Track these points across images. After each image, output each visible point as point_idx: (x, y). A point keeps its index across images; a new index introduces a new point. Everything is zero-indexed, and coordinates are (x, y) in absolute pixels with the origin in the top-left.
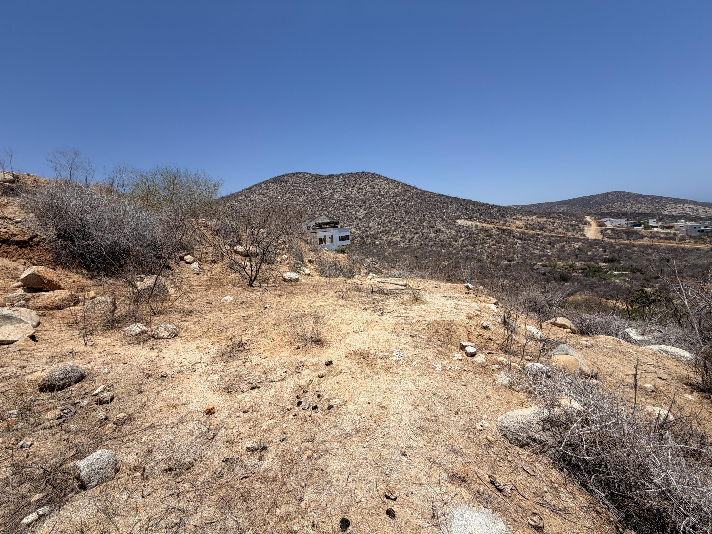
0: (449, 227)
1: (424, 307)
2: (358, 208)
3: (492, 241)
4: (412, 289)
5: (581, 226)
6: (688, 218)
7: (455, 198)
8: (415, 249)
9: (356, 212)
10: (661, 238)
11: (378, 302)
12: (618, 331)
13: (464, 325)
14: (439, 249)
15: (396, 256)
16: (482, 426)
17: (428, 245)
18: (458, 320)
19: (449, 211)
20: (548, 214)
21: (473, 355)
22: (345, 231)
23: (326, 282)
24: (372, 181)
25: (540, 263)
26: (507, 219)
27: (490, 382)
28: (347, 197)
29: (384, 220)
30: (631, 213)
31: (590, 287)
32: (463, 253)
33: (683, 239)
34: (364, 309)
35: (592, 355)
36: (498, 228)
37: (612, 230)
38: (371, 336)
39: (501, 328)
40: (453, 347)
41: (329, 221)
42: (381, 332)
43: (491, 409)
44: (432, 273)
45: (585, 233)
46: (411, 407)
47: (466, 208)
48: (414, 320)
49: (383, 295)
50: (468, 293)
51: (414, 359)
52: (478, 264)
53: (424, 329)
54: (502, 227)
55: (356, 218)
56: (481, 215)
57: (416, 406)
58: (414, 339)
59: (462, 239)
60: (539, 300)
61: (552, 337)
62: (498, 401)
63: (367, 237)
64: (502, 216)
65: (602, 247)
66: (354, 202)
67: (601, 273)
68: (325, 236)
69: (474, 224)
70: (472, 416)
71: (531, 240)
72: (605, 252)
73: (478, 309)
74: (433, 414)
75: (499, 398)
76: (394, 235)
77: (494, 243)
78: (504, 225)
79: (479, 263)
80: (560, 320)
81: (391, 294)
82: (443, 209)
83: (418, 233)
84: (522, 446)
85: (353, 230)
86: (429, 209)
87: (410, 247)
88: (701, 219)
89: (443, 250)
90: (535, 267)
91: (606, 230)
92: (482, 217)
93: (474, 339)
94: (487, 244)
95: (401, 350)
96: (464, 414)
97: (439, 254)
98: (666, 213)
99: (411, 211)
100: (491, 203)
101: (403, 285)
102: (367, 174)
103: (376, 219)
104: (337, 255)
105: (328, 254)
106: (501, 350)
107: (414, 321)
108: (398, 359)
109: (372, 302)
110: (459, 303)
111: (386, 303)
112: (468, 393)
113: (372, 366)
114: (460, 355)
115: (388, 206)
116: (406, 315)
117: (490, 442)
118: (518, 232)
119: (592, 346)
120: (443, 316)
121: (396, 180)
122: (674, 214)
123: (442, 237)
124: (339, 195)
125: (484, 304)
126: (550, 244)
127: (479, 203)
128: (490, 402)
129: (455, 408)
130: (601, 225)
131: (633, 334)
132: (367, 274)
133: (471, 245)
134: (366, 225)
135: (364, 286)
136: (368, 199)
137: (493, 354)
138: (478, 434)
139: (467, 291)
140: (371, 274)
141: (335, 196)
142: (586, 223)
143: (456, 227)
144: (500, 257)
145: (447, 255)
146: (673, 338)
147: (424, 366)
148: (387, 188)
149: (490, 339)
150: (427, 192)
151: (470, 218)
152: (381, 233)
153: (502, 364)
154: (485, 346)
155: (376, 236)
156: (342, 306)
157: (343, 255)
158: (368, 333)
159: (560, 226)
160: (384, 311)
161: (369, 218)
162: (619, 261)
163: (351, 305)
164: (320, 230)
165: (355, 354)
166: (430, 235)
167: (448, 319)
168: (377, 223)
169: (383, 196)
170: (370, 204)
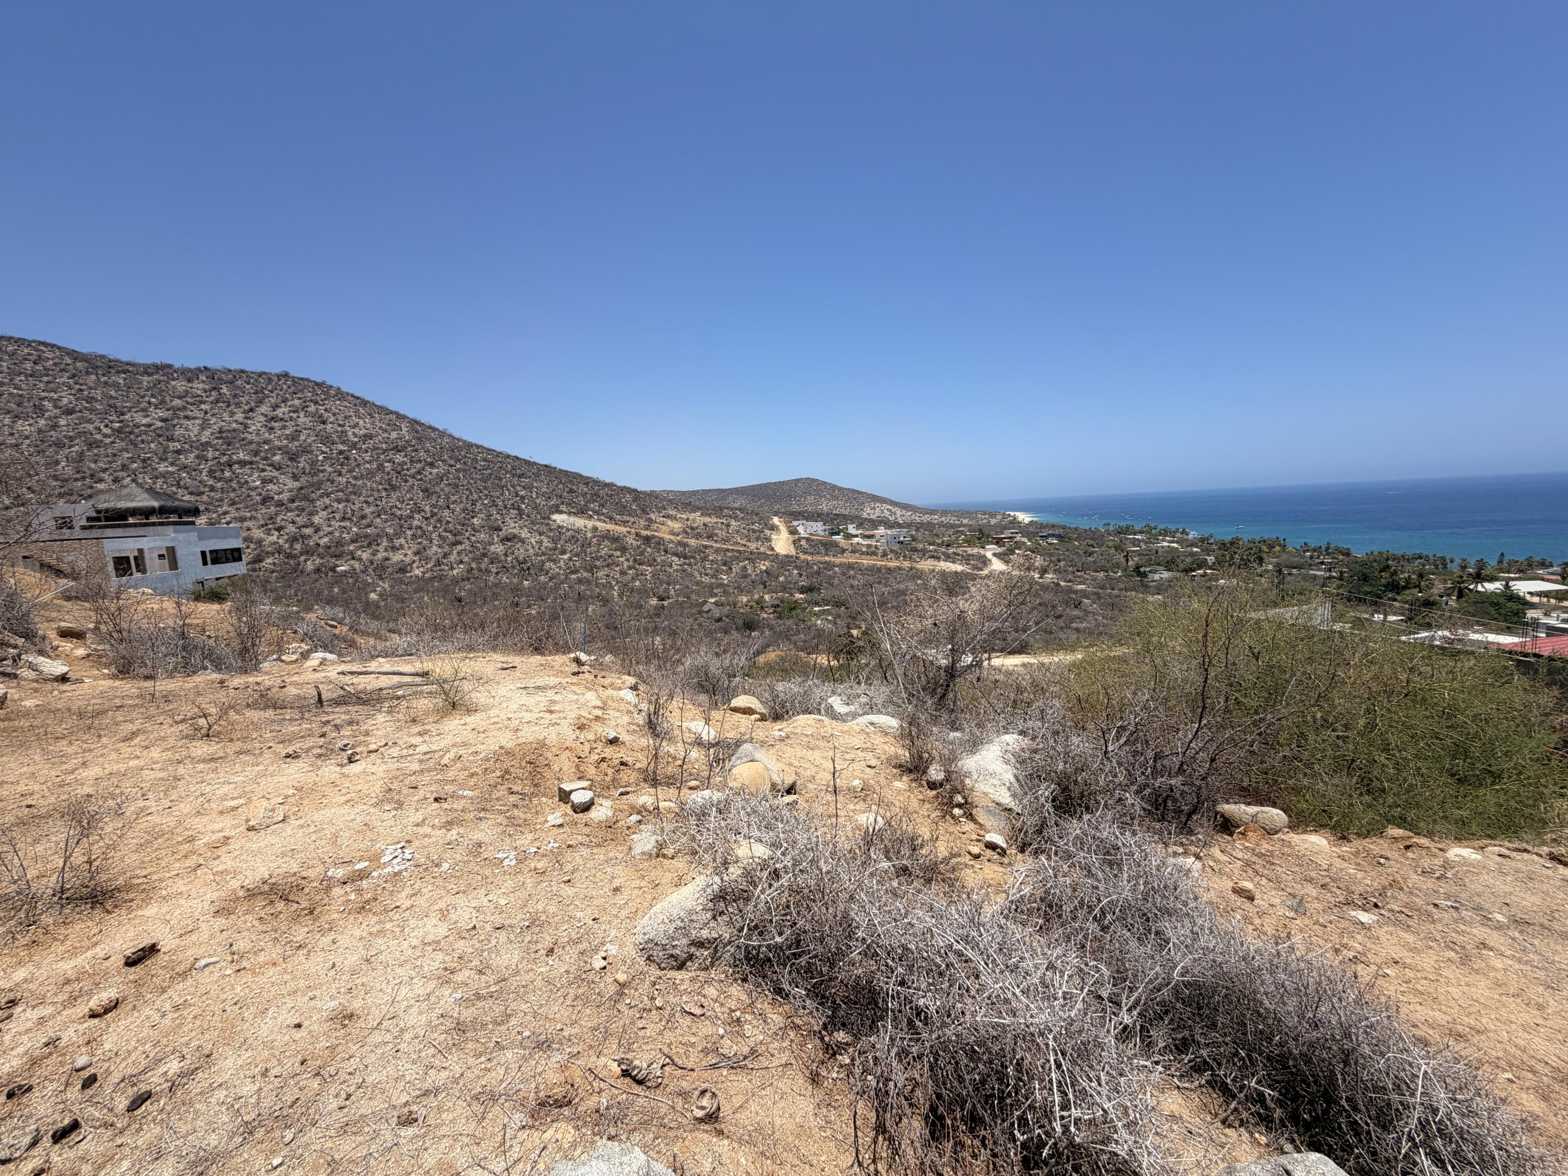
0: (537, 531)
1: (473, 720)
2: (270, 473)
3: (628, 560)
4: (441, 682)
5: (767, 532)
6: (889, 525)
7: (546, 466)
8: (456, 581)
9: (264, 481)
10: (863, 553)
11: (337, 727)
12: (820, 704)
13: (568, 744)
14: (515, 580)
15: (403, 600)
16: (604, 958)
17: (488, 571)
18: (554, 736)
19: (534, 495)
20: (718, 511)
21: (586, 807)
22: (226, 535)
23: (141, 696)
24: (316, 403)
25: (712, 600)
26: (653, 516)
27: (620, 856)
28: (228, 438)
29: (361, 509)
30: (828, 514)
31: (786, 636)
32: (570, 587)
33: (885, 555)
34: (288, 756)
35: (789, 752)
36: (637, 535)
37: (808, 539)
38: (312, 829)
39: (643, 736)
40: (544, 799)
41: (156, 504)
42: (345, 810)
43: (624, 913)
44: (496, 637)
45: (773, 544)
46: (432, 985)
47: (571, 491)
48: (448, 756)
49: (357, 708)
50: (579, 673)
51: (445, 856)
52: (604, 609)
53: (472, 775)
54: (645, 533)
55: (266, 500)
56: (602, 505)
57: (446, 976)
58: (445, 806)
59: (566, 557)
60: (713, 669)
61: (731, 735)
62: (636, 891)
63: (308, 552)
64: (643, 510)
65: (796, 567)
66: (256, 453)
67: (798, 611)
68: (141, 551)
69: (590, 524)
70: (584, 945)
71: (695, 558)
72: (801, 575)
73: (599, 703)
74: (492, 979)
75: (637, 883)
76: (394, 549)
77: (631, 563)
78: (647, 528)
79: (604, 605)
80: (741, 701)
81: (380, 700)
82: (519, 488)
83: (461, 543)
84: (681, 967)
85: (257, 534)
86: (486, 488)
87: (440, 578)
88: (899, 526)
89: (526, 583)
90: (706, 608)
91: (799, 540)
92: (605, 511)
93: (592, 771)
94: (618, 565)
95: (408, 842)
96: (567, 948)
97: (516, 590)
98: (865, 515)
99: (437, 489)
100: (620, 483)
101: (417, 674)
102: (297, 381)
103: (335, 505)
104: (189, 606)
105: (154, 605)
106: (645, 780)
107: (445, 761)
108: (396, 869)
109: (320, 732)
110: (558, 697)
111: (364, 728)
112: (576, 895)
113: (311, 913)
114: (559, 814)
115: (370, 474)
116: (423, 748)
117: (623, 985)
118: (672, 541)
119: (788, 737)
120: (519, 734)
121: (392, 408)
122: (874, 517)
123: (521, 553)
124: (196, 430)
125: (610, 692)
126: (725, 564)
127: (596, 482)
128: (620, 899)
129: (547, 941)
130: (793, 532)
131: (837, 703)
132: (305, 656)
133: (586, 570)
134: (300, 520)
135: (292, 691)
136: (306, 450)
137: (628, 793)
138: (597, 980)
139: (576, 670)
140: (319, 655)
141: (178, 432)
142: (773, 528)
143: (551, 530)
144: (644, 592)
145: (534, 592)
146: (879, 701)
147: (472, 866)
148: (364, 425)
149: (622, 764)
150: (478, 446)
151: (581, 512)
152: (353, 541)
153: (646, 810)
154: (614, 780)
155: (336, 550)
156: (204, 761)
157: (216, 607)
158: (301, 822)
159: (738, 532)
160: (358, 750)
161: (313, 501)
162: (819, 589)
163: (240, 753)
164: (119, 532)
165: (252, 894)
166: (492, 548)
167: (531, 739)
168: (337, 516)
169: (354, 446)
170: (313, 463)
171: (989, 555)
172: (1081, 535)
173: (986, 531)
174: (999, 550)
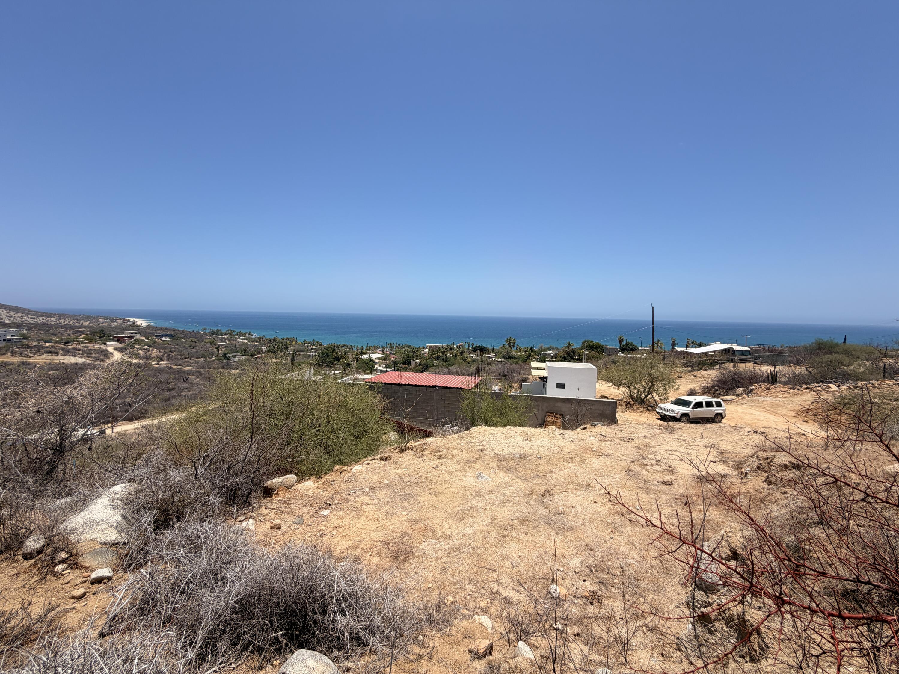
88: (5, 325)
171: (110, 349)
172: (187, 335)
173: (107, 331)
174: (120, 346)
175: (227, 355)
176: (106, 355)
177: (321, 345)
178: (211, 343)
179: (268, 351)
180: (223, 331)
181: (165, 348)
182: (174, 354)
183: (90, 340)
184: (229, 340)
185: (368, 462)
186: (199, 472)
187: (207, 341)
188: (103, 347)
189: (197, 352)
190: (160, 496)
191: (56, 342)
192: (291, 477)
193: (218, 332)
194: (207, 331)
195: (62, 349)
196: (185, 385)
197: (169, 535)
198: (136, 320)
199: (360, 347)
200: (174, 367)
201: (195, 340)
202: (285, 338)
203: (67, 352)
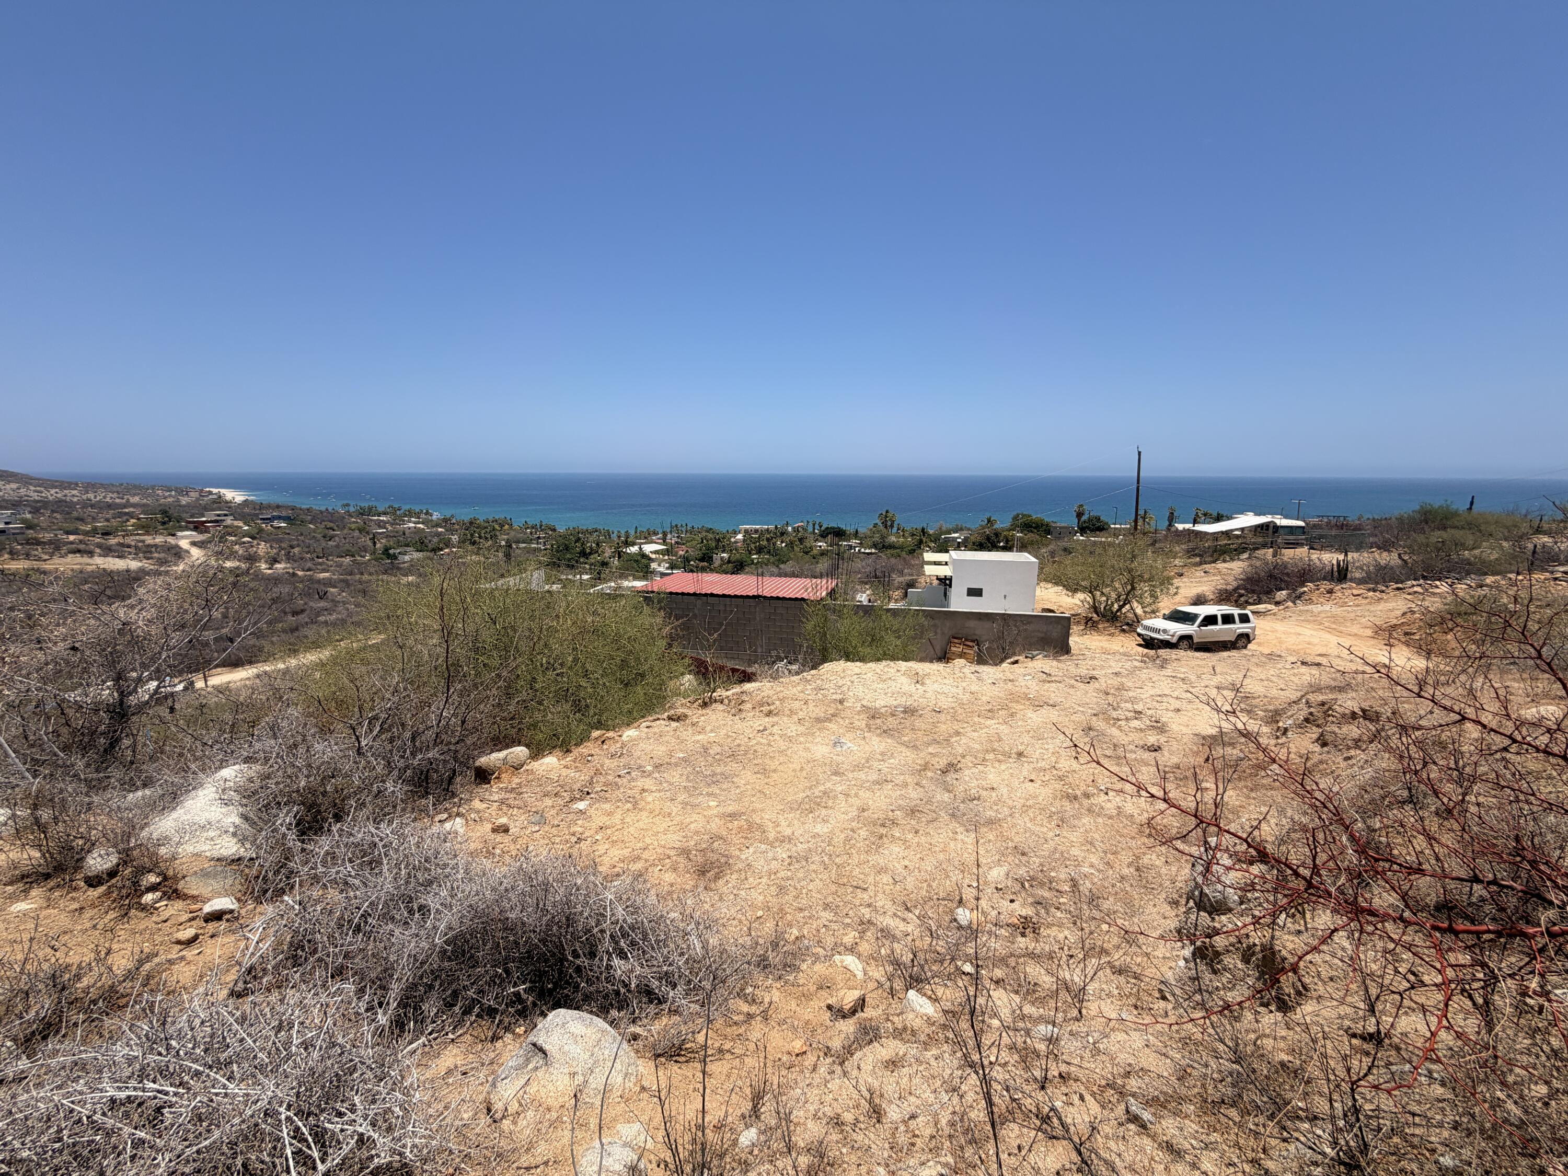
171: (184, 544)
172: (317, 517)
173: (173, 512)
174: (200, 537)
175: (391, 551)
176: (178, 554)
177: (554, 530)
178: (360, 531)
179: (462, 542)
180: (381, 509)
181: (280, 541)
182: (296, 550)
183: (147, 528)
184: (392, 524)
185: (648, 724)
186: (363, 744)
187: (353, 526)
188: (171, 540)
189: (337, 546)
190: (303, 783)
191: (86, 533)
192: (520, 751)
193: (370, 511)
194: (352, 509)
195: (99, 546)
196: (322, 604)
197: (323, 845)
198: (223, 491)
199: (623, 532)
200: (300, 573)
201: (331, 525)
202: (491, 519)
203: (108, 551)
